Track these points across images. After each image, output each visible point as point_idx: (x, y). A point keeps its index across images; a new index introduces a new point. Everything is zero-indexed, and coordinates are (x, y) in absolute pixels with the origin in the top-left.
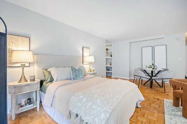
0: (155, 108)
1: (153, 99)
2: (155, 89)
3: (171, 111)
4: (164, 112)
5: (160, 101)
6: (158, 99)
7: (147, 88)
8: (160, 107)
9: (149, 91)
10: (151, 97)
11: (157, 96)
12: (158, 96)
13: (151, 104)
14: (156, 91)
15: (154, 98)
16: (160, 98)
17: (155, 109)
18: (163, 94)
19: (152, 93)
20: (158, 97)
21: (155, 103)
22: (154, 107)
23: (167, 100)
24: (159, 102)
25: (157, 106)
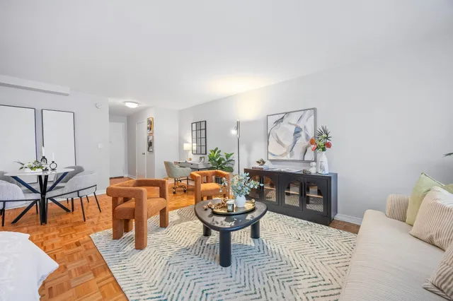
0: (82, 270)
1: (65, 252)
2: (56, 222)
3: (116, 253)
4: (106, 264)
5: (85, 246)
6: (78, 244)
7: (30, 228)
8: (91, 258)
9: (42, 235)
10: (56, 247)
11: (72, 237)
12: (74, 236)
13: (65, 267)
14: (61, 227)
15: (68, 247)
16: (82, 238)
17: (84, 272)
18: (82, 226)
19: (54, 236)
20: (76, 238)
21: (76, 257)
22: (78, 268)
23: (98, 234)
24: (84, 249)
25: (84, 262)
